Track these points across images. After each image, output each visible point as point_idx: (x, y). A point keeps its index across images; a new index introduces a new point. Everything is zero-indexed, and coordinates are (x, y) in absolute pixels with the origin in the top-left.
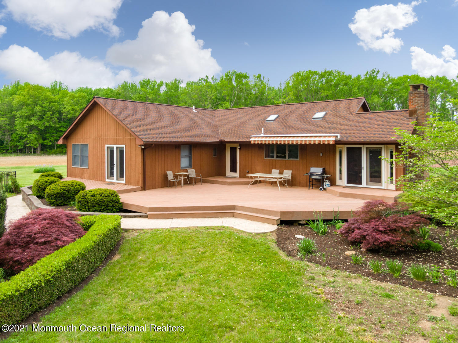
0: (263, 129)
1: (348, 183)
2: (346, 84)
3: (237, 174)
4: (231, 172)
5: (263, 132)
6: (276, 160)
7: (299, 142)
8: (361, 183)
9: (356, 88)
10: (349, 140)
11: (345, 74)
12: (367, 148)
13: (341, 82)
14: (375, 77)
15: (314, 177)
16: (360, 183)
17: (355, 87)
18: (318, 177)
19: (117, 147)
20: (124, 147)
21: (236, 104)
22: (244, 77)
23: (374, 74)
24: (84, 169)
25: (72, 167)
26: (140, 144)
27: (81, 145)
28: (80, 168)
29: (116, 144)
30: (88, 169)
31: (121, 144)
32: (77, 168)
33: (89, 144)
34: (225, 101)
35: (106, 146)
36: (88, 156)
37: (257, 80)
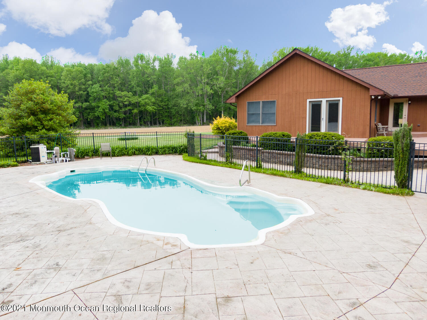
4: (393, 127)
19: (327, 101)
20: (339, 100)
21: (227, 78)
22: (235, 52)
23: (349, 51)
24: (268, 126)
25: (247, 126)
26: (377, 94)
27: (262, 102)
28: (260, 126)
29: (326, 98)
30: (274, 126)
31: (335, 97)
32: (256, 126)
33: (277, 100)
34: (218, 75)
35: (308, 100)
36: (275, 113)
37: (245, 56)
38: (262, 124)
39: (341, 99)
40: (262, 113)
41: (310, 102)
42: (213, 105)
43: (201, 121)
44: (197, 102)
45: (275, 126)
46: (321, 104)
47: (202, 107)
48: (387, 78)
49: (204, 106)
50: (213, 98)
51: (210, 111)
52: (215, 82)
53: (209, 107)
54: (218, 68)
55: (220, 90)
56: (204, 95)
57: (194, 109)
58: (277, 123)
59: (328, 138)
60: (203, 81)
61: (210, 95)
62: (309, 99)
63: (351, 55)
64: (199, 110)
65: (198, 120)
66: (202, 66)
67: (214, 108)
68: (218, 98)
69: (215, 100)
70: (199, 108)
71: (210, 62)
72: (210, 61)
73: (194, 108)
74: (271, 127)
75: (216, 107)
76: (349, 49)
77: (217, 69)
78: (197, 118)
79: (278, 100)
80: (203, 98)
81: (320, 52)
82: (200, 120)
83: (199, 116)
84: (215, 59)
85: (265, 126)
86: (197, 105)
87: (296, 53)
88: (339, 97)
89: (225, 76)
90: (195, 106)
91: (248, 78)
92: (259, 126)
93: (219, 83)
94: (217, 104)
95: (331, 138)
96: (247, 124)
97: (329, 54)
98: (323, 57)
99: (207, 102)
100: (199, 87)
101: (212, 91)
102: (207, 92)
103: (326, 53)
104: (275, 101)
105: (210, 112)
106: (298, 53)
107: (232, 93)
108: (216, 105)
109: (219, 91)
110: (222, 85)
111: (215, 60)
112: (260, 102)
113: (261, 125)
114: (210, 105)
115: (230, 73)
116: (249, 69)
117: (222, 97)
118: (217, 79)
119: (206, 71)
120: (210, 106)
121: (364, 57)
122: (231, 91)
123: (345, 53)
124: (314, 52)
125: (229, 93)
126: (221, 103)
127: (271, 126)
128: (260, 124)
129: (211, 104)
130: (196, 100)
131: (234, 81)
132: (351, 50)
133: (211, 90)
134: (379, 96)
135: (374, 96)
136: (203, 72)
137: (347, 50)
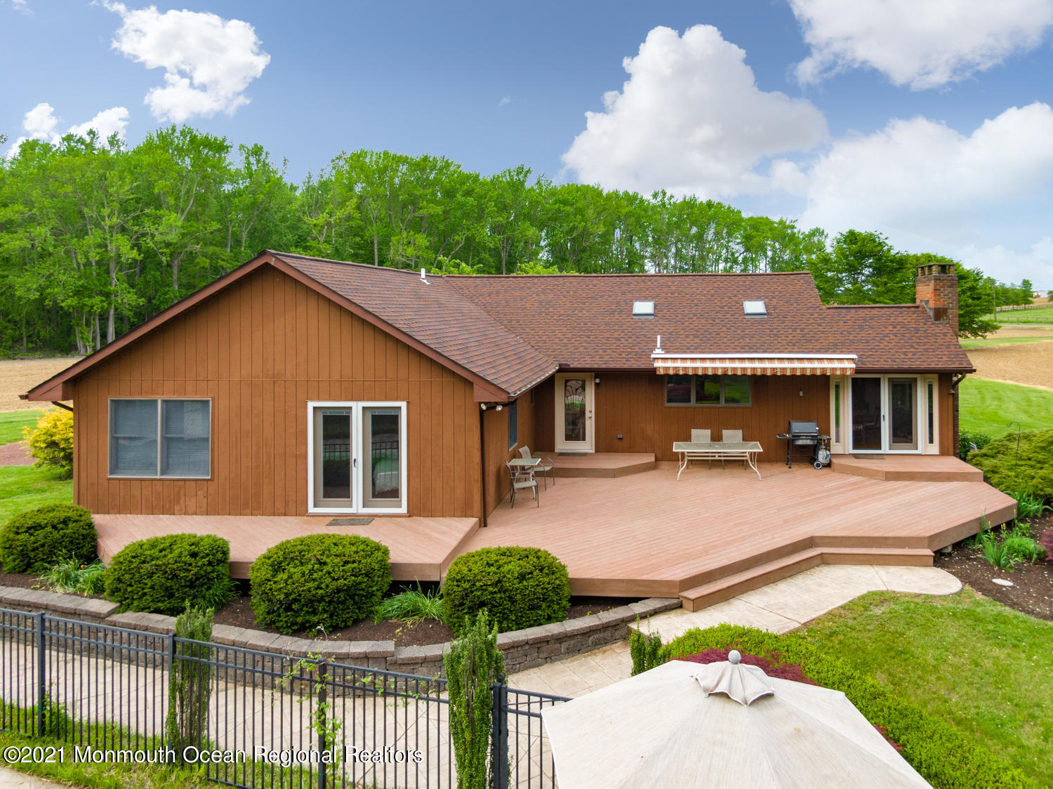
0: (659, 337)
1: (856, 446)
2: (468, 193)
3: (587, 446)
4: (566, 440)
5: (659, 345)
6: (694, 408)
7: (779, 370)
8: (879, 447)
9: (493, 203)
10: (869, 366)
11: (460, 169)
12: (889, 379)
13: (458, 186)
14: (522, 183)
15: (800, 442)
16: (878, 445)
17: (490, 201)
18: (809, 442)
19: (364, 408)
20: (400, 408)
21: (192, 217)
22: (221, 148)
23: (520, 177)
24: (185, 480)
25: (109, 479)
26: (492, 399)
27: (163, 401)
28: (156, 480)
29: (363, 400)
30: (205, 482)
31: (386, 399)
32: (141, 480)
33: (213, 400)
34: (159, 207)
35: (311, 405)
36: (208, 439)
37: (253, 160)
38: (162, 473)
39: (403, 405)
40: (163, 438)
41: (315, 408)
42: (141, 294)
43: (94, 339)
44: (80, 283)
45: (207, 480)
46: (349, 416)
47: (97, 300)
48: (551, 310)
49: (107, 295)
50: (142, 271)
51: (131, 310)
52: (148, 226)
53: (125, 300)
54: (160, 186)
55: (164, 250)
56: (108, 261)
57: (69, 307)
58: (216, 473)
59: (331, 570)
60: (108, 222)
61: (131, 266)
62: (312, 400)
63: (528, 185)
64: (89, 309)
65: (82, 338)
66: (103, 177)
67: (142, 301)
68: (159, 273)
69: (149, 277)
70: (88, 302)
71: (135, 168)
72: (133, 163)
73: (69, 303)
74: (194, 483)
75: (150, 301)
76: (521, 173)
77: (156, 191)
78: (82, 333)
79: (216, 398)
80: (108, 272)
81: (455, 172)
82: (91, 339)
83: (88, 324)
84: (152, 161)
85: (174, 480)
86: (78, 293)
87: (267, 264)
88: (397, 399)
89: (183, 211)
90: (72, 297)
91: (260, 220)
92: (152, 480)
93: (161, 229)
94: (156, 291)
95: (341, 568)
96: (111, 473)
97: (476, 179)
98: (461, 185)
99: (117, 283)
100: (91, 239)
101: (134, 254)
102: (119, 256)
103: (468, 177)
104: (208, 401)
105: (130, 314)
106: (272, 264)
107: (208, 261)
108: (151, 292)
109: (161, 253)
110: (173, 237)
111: (149, 165)
112: (156, 401)
113: (158, 477)
114: (129, 292)
115: (201, 201)
116: (262, 196)
117: (175, 271)
118: (157, 220)
119: (117, 192)
120: (129, 296)
121: (553, 193)
122: (205, 255)
123: (512, 180)
124: (441, 170)
125: (197, 260)
126: (171, 289)
127: (196, 480)
128: (156, 473)
129: (132, 290)
130: (80, 278)
131: (215, 226)
132: (526, 176)
133: (132, 248)
134: (497, 404)
135: (486, 403)
136: (108, 195)
137: (517, 175)
